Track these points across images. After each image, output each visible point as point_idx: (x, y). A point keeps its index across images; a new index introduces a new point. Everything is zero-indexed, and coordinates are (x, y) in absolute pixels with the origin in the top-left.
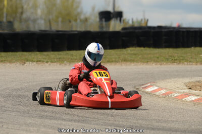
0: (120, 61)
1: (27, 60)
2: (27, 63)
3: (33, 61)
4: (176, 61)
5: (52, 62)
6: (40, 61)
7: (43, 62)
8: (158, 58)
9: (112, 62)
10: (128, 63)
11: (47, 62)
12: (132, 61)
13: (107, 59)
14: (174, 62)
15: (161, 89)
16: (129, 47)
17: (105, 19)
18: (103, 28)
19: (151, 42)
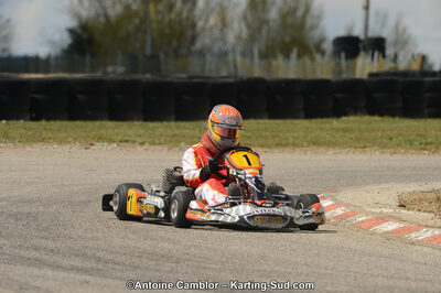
0: (305, 144)
1: (100, 139)
2: (98, 145)
3: (111, 141)
4: (428, 147)
5: (153, 144)
6: (127, 141)
7: (134, 142)
8: (391, 139)
9: (287, 145)
10: (322, 149)
11: (142, 144)
12: (332, 144)
13: (277, 139)
14: (425, 149)
15: (337, 205)
16: (346, 114)
17: (346, 52)
18: (342, 72)
19: (399, 105)
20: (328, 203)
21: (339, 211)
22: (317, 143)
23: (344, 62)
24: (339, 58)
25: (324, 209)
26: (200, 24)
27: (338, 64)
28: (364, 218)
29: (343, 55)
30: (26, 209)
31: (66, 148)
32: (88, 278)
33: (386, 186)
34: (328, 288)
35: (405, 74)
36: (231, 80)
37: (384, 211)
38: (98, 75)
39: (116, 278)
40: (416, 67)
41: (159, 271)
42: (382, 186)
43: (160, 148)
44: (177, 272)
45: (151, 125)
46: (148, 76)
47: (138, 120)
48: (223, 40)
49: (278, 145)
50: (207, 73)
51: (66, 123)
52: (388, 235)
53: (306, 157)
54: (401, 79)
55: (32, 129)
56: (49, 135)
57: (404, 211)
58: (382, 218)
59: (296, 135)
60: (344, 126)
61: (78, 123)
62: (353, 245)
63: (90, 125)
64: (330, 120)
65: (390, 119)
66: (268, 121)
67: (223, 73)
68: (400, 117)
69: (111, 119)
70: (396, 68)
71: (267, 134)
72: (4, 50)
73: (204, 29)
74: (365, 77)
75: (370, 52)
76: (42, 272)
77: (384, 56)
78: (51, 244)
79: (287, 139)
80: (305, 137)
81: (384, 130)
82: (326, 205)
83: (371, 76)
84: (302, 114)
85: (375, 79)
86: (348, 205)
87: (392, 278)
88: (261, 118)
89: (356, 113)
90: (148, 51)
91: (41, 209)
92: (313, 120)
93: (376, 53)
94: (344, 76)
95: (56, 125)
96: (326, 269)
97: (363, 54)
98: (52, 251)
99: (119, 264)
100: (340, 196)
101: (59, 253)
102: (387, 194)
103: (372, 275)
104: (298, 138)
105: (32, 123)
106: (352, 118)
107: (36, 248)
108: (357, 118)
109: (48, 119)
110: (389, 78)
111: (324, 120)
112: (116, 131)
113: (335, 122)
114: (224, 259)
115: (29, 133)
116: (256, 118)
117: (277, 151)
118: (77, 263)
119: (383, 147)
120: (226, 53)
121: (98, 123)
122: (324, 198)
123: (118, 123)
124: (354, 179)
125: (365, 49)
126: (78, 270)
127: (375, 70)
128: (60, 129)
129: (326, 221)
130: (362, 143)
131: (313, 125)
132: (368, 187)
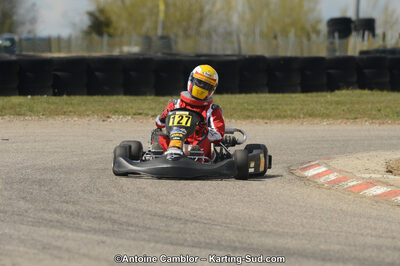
0: (302, 116)
1: (116, 112)
2: (114, 117)
3: (126, 114)
6: (140, 114)
7: (147, 115)
8: (379, 110)
9: (285, 117)
10: (316, 121)
11: (154, 116)
12: (325, 116)
13: (277, 112)
15: (330, 171)
16: (339, 88)
17: (340, 32)
18: (334, 50)
19: (387, 79)
20: (323, 169)
21: (332, 177)
22: (312, 115)
23: (337, 41)
24: (334, 37)
25: (319, 175)
26: (207, 8)
27: (332, 43)
28: (355, 183)
29: (336, 35)
30: (49, 176)
31: (85, 120)
32: (104, 238)
33: (375, 153)
34: (322, 247)
35: (393, 51)
36: (235, 58)
37: (373, 176)
38: (116, 53)
41: (168, 231)
42: (371, 153)
44: (185, 233)
45: (162, 99)
46: (159, 55)
47: (150, 95)
48: (229, 22)
49: (277, 117)
50: (213, 52)
51: (85, 98)
52: (377, 198)
53: (302, 128)
54: (389, 56)
55: (54, 103)
56: (71, 109)
57: (391, 176)
58: (371, 183)
59: (293, 107)
60: (337, 99)
61: (96, 98)
62: (345, 207)
63: (107, 99)
64: (324, 94)
65: (379, 92)
66: (268, 95)
67: (229, 52)
68: (388, 90)
69: (126, 94)
70: (385, 47)
71: (267, 106)
72: (29, 32)
73: (210, 12)
74: (356, 54)
75: (361, 32)
76: (63, 233)
77: (374, 35)
78: (71, 208)
79: (285, 111)
80: (302, 109)
81: (373, 103)
82: (320, 171)
83: (362, 53)
84: (299, 88)
85: (365, 56)
86: (340, 171)
87: (380, 237)
88: (262, 92)
89: (348, 88)
90: (160, 32)
91: (62, 176)
92: (309, 94)
93: (366, 33)
94: (338, 54)
95: (76, 99)
96: (320, 229)
97: (354, 34)
98: (72, 214)
99: (132, 225)
100: (333, 163)
101: (78, 216)
102: (376, 161)
103: (362, 235)
104: (295, 110)
105: (54, 98)
106: (344, 92)
107: (58, 212)
108: (349, 92)
109: (69, 94)
110: (378, 55)
111: (319, 94)
112: (130, 105)
113: (329, 96)
114: (228, 221)
115: (52, 107)
116: (257, 92)
117: (276, 122)
118: (95, 224)
119: (372, 118)
120: (229, 34)
121: (114, 98)
122: (318, 165)
123: (132, 98)
124: (346, 147)
125: (356, 30)
126: (95, 231)
127: (365, 48)
128: (79, 104)
129: (320, 186)
130: (353, 115)
131: (309, 99)
132: (359, 155)
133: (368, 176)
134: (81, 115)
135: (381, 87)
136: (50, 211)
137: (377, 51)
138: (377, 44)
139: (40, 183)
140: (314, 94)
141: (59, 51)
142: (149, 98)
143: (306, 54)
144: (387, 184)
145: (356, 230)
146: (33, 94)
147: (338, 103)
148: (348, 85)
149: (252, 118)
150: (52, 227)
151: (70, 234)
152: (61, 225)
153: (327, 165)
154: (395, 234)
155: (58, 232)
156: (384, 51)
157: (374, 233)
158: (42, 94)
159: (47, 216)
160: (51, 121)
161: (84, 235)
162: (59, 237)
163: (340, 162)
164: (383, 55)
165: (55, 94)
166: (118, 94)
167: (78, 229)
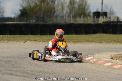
0: (85, 41)
1: (28, 40)
2: (28, 42)
3: (31, 41)
4: (119, 42)
5: (43, 41)
6: (36, 41)
7: (38, 41)
8: (109, 40)
9: (80, 42)
10: (90, 43)
11: (40, 41)
12: (92, 41)
13: (77, 40)
14: (118, 43)
15: (94, 58)
16: (96, 33)
17: (96, 16)
18: (95, 22)
19: (111, 31)
20: (92, 58)
21: (94, 60)
22: (88, 41)
23: (96, 19)
24: (95, 18)
25: (90, 59)
26: (56, 8)
27: (94, 19)
28: (101, 62)
29: (96, 17)
30: (8, 59)
31: (19, 43)
32: (25, 78)
33: (107, 53)
35: (113, 22)
36: (65, 24)
37: (107, 60)
38: (28, 22)
39: (33, 78)
40: (116, 20)
42: (106, 53)
43: (45, 42)
45: (43, 36)
46: (42, 23)
48: (63, 13)
49: (78, 42)
50: (58, 22)
51: (19, 36)
52: (108, 67)
53: (85, 45)
54: (112, 24)
55: (9, 37)
56: (14, 39)
57: (112, 60)
58: (106, 62)
59: (82, 39)
60: (96, 36)
61: (22, 36)
62: (98, 69)
63: (26, 36)
64: (92, 35)
65: (109, 34)
66: (75, 35)
67: (63, 22)
68: (111, 34)
69: (31, 35)
70: (110, 20)
71: (75, 39)
72: (2, 16)
73: (57, 10)
74: (102, 23)
75: (103, 16)
76: (12, 77)
77: (107, 17)
78: (15, 69)
79: (80, 40)
80: (85, 39)
81: (107, 38)
82: (91, 58)
83: (103, 22)
84: (84, 33)
85: (104, 23)
86: (97, 58)
87: (109, 78)
88: (73, 34)
89: (99, 33)
90: (42, 16)
91: (12, 59)
92: (87, 35)
93: (105, 16)
94: (96, 23)
95: (16, 36)
96: (91, 76)
97: (101, 17)
98: (15, 71)
99: (33, 75)
100: (95, 56)
101: (17, 72)
102: (108, 55)
103: (103, 78)
104: (83, 40)
105: (9, 36)
106: (98, 34)
107: (11, 70)
108: (100, 34)
109: (14, 35)
110: (108, 23)
111: (91, 35)
112: (33, 38)
113: (93, 36)
114: (63, 73)
115: (9, 38)
116: (71, 34)
117: (77, 43)
118: (22, 74)
119: (107, 42)
120: (63, 17)
121: (28, 36)
122: (90, 56)
123: (33, 36)
124: (99, 51)
125: (101, 15)
126: (22, 76)
127: (104, 21)
128: (17, 38)
129: (91, 63)
130: (101, 41)
131: (87, 36)
132: (103, 53)
133: (105, 60)
134: (18, 41)
135: (109, 33)
136: (8, 70)
137: (108, 22)
138: (108, 20)
139: (5, 62)
140: (89, 35)
141: (11, 22)
142: (38, 36)
143: (86, 23)
144: (111, 62)
145: (102, 76)
146: (3, 35)
147: (96, 38)
148: (99, 32)
149: (70, 42)
150: (9, 75)
151: (14, 77)
152: (12, 74)
153: (93, 56)
154: (113, 77)
155: (11, 77)
156: (110, 22)
157: (107, 77)
158: (6, 35)
159: (7, 72)
160: (9, 43)
161: (19, 77)
162: (11, 78)
163: (97, 55)
164: (110, 23)
165: (10, 35)
166: (29, 35)
167: (17, 75)
